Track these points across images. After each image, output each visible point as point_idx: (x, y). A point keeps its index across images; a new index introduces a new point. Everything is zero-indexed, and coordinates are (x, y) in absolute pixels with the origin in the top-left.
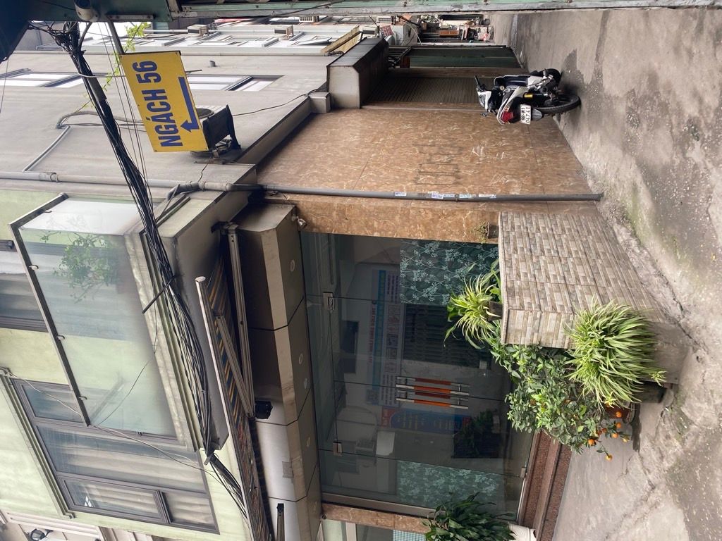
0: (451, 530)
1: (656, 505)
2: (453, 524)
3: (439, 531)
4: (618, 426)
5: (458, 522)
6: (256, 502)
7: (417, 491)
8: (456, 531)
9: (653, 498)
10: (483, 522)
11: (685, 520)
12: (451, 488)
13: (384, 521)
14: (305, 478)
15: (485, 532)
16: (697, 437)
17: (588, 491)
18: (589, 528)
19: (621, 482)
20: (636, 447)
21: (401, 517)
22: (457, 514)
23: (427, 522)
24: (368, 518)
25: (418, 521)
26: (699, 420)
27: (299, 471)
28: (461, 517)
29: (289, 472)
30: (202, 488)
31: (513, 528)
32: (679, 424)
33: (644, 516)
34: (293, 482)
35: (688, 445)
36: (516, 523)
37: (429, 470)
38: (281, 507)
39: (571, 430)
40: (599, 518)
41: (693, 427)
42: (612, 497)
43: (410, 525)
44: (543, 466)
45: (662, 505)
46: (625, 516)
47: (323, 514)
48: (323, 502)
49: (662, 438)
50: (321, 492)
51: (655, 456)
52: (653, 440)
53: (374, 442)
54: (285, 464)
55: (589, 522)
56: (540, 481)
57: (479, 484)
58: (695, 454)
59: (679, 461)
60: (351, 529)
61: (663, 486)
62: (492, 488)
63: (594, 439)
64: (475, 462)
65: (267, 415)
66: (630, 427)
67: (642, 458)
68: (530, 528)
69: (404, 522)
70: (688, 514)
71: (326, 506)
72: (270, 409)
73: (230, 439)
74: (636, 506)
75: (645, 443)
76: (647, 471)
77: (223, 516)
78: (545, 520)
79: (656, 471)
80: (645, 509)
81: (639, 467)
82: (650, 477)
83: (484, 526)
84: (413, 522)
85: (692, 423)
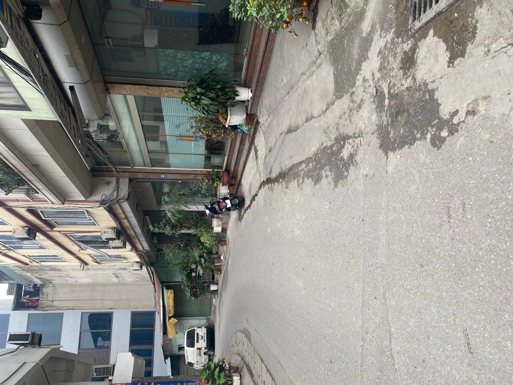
0: (198, 94)
1: (321, 64)
2: (199, 90)
3: (190, 95)
4: (304, 12)
5: (203, 89)
6: (51, 86)
7: (173, 70)
8: (202, 94)
9: (319, 61)
10: (219, 87)
11: (334, 73)
12: (197, 66)
13: (153, 92)
14: (87, 67)
15: (220, 93)
16: (350, 17)
17: (284, 60)
18: (282, 84)
19: (303, 53)
20: (314, 27)
21: (164, 88)
22: (201, 83)
23: (182, 90)
24: (142, 91)
25: (176, 90)
26: (352, 4)
27: (80, 61)
28: (205, 85)
29: (72, 62)
31: (238, 89)
32: (341, 9)
33: (311, 75)
34: (78, 69)
35: (343, 24)
36: (240, 85)
37: (180, 55)
38: (72, 88)
39: (272, 16)
40: (288, 77)
41: (349, 9)
42: (296, 63)
43: (171, 93)
44: (258, 46)
45: (324, 65)
46: (303, 74)
47: (107, 91)
48: (106, 82)
49: (329, 19)
50: (103, 76)
51: (323, 32)
52: (324, 21)
53: (142, 38)
54: (67, 57)
55: (282, 80)
56: (256, 57)
57: (216, 62)
58: (346, 29)
59: (337, 35)
60: (131, 99)
61: (325, 53)
62: (225, 64)
63: (287, 23)
64: (213, 47)
65: (39, 17)
66: (312, 13)
67: (316, 35)
68: (249, 88)
69: (167, 92)
70: (336, 69)
71: (109, 85)
72: (41, 11)
74: (309, 67)
75: (319, 24)
76: (318, 43)
77: (29, 98)
78: (258, 82)
79: (323, 43)
80: (314, 68)
81: (314, 41)
82: (319, 47)
83: (220, 89)
84: (173, 91)
85: (348, 7)
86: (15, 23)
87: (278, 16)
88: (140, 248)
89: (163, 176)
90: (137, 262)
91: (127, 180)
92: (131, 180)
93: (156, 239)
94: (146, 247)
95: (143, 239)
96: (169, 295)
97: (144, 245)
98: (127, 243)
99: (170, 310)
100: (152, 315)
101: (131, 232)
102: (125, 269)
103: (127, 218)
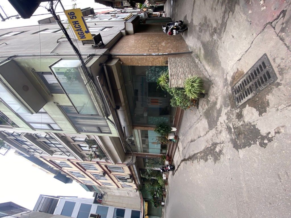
0: (159, 129)
1: (201, 119)
2: (160, 128)
3: (157, 129)
4: (194, 104)
5: (161, 127)
6: (119, 127)
7: (152, 122)
8: (161, 129)
9: (201, 118)
10: (166, 127)
11: (207, 122)
12: (159, 121)
13: (146, 129)
14: (129, 122)
15: (166, 129)
16: (211, 104)
17: (187, 119)
18: (187, 126)
19: (194, 116)
20: (198, 108)
21: (149, 128)
22: (160, 126)
23: (155, 128)
24: (143, 128)
25: (153, 128)
26: (212, 100)
27: (127, 120)
28: (161, 126)
29: (125, 120)
30: (107, 125)
31: (172, 128)
32: (207, 102)
33: (198, 122)
34: (126, 122)
35: (209, 106)
36: (173, 127)
37: (154, 118)
38: (124, 127)
39: (184, 105)
40: (189, 124)
41: (210, 102)
42: (192, 119)
43: (151, 129)
44: (178, 115)
45: (203, 119)
46: (195, 122)
47: (133, 128)
48: (133, 126)
49: (203, 106)
50: (133, 124)
51: (202, 109)
52: (201, 106)
53: (143, 114)
54: (124, 119)
55: (187, 125)
56: (177, 118)
57: (165, 120)
58: (210, 108)
59: (207, 110)
60: (139, 131)
61: (203, 116)
62: (167, 120)
63: (189, 107)
64: (164, 116)
65: (119, 109)
66: (196, 104)
67: (199, 110)
68: (175, 127)
69: (150, 128)
70: (208, 120)
71: (134, 127)
72: (120, 108)
73: (111, 114)
74: (197, 120)
75: (200, 107)
76: (200, 113)
77: (112, 131)
78: (178, 126)
79: (202, 112)
80: (199, 120)
81: (198, 112)
82: (200, 114)
83: (166, 128)
84: (152, 128)
85: (210, 101)
86: (113, 110)
87: (186, 105)
88: (137, 183)
89: (146, 156)
90: (136, 189)
91: (135, 157)
92: (137, 157)
93: (143, 180)
94: (139, 183)
95: (138, 180)
96: (146, 204)
97: (139, 182)
98: (133, 181)
99: (146, 212)
100: (139, 212)
101: (135, 177)
102: (131, 191)
103: (134, 171)
